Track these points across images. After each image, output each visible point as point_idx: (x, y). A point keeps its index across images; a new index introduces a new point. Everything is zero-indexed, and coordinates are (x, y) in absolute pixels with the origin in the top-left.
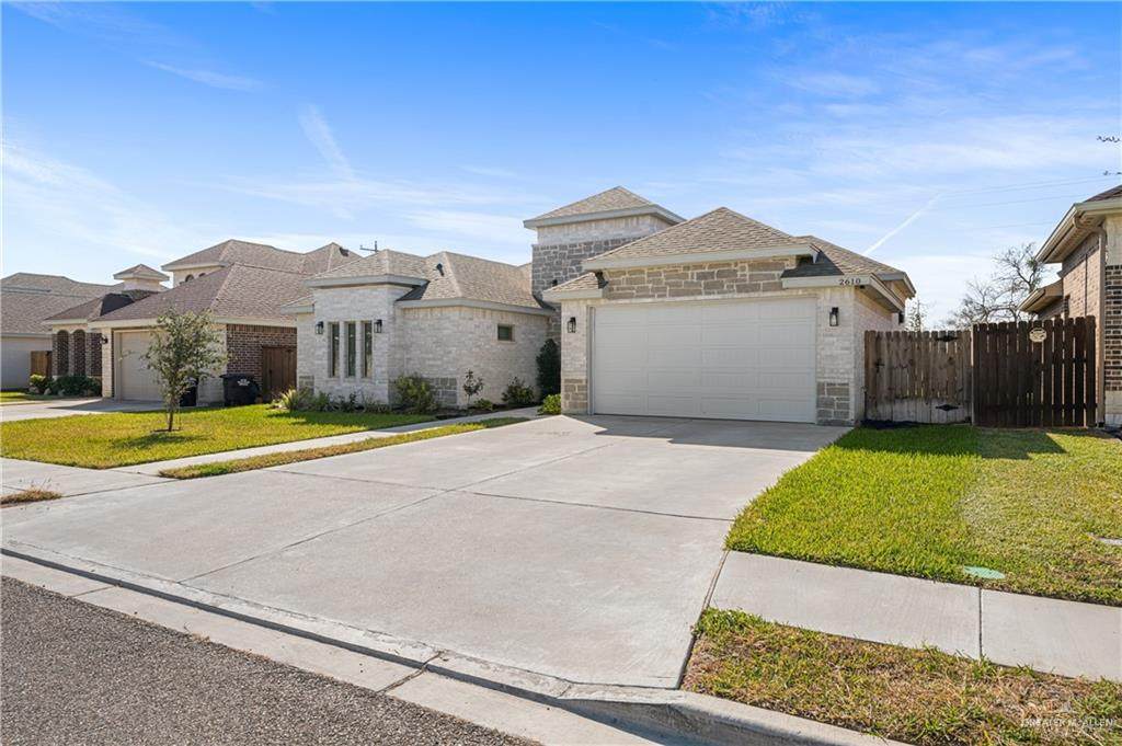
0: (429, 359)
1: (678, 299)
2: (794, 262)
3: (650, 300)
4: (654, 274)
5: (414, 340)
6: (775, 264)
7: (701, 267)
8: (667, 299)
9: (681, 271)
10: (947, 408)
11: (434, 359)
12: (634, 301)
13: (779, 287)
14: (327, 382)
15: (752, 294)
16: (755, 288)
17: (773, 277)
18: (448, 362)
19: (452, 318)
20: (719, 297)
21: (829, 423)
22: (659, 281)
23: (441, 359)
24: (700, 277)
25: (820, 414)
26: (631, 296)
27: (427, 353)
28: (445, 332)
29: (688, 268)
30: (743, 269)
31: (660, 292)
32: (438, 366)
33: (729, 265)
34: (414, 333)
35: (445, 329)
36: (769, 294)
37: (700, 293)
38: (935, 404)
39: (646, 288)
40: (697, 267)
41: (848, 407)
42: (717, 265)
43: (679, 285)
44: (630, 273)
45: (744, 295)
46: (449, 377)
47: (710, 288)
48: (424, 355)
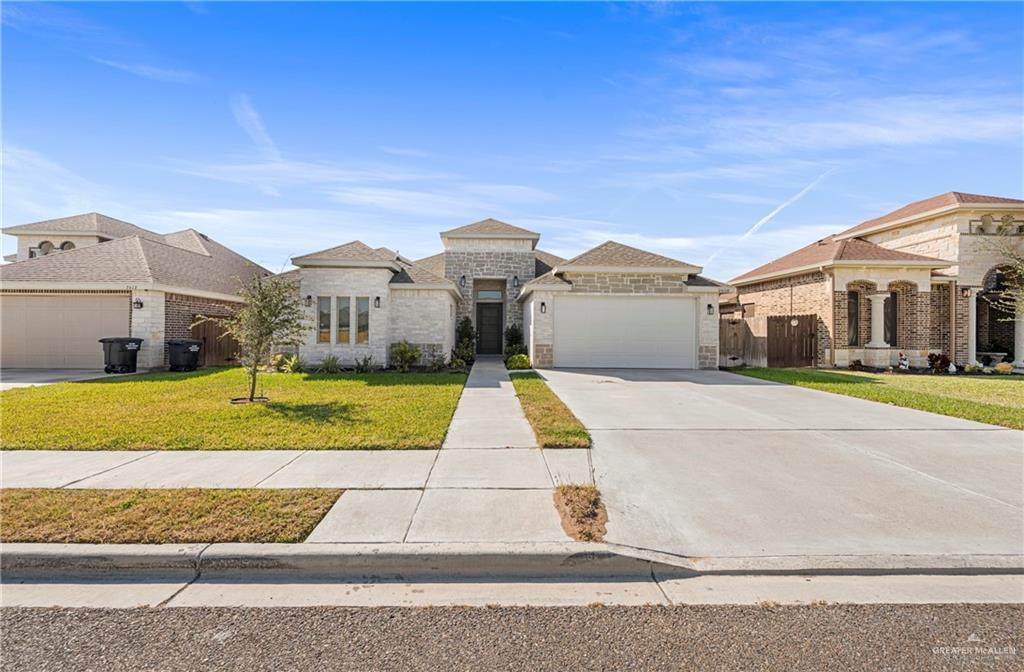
0: (416, 329)
1: (617, 294)
2: (687, 277)
3: (599, 294)
4: (601, 278)
5: (401, 314)
6: (678, 277)
7: (633, 275)
8: (610, 294)
9: (620, 277)
10: (734, 359)
11: (421, 329)
12: (588, 294)
13: (680, 291)
14: (316, 347)
15: (664, 294)
16: (665, 291)
17: (675, 285)
18: (433, 332)
19: (440, 299)
20: (644, 294)
21: (705, 369)
22: (606, 283)
23: (427, 330)
24: (631, 281)
25: (701, 364)
26: (586, 291)
27: (414, 324)
28: (432, 309)
29: (623, 275)
30: (658, 279)
31: (606, 289)
32: (424, 335)
33: (649, 275)
34: (400, 309)
35: (431, 306)
36: (673, 295)
37: (631, 291)
38: (729, 357)
39: (597, 287)
40: (629, 275)
41: (715, 359)
42: (643, 276)
43: (617, 285)
44: (585, 275)
45: (658, 294)
46: (436, 343)
47: (638, 289)
48: (411, 326)
